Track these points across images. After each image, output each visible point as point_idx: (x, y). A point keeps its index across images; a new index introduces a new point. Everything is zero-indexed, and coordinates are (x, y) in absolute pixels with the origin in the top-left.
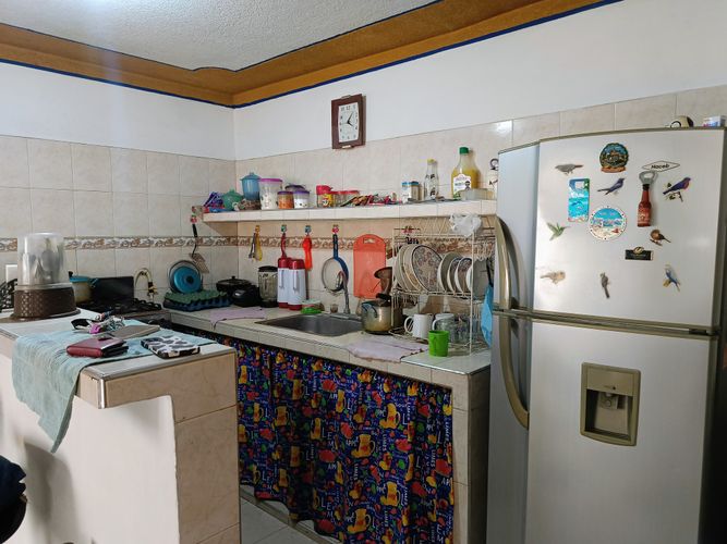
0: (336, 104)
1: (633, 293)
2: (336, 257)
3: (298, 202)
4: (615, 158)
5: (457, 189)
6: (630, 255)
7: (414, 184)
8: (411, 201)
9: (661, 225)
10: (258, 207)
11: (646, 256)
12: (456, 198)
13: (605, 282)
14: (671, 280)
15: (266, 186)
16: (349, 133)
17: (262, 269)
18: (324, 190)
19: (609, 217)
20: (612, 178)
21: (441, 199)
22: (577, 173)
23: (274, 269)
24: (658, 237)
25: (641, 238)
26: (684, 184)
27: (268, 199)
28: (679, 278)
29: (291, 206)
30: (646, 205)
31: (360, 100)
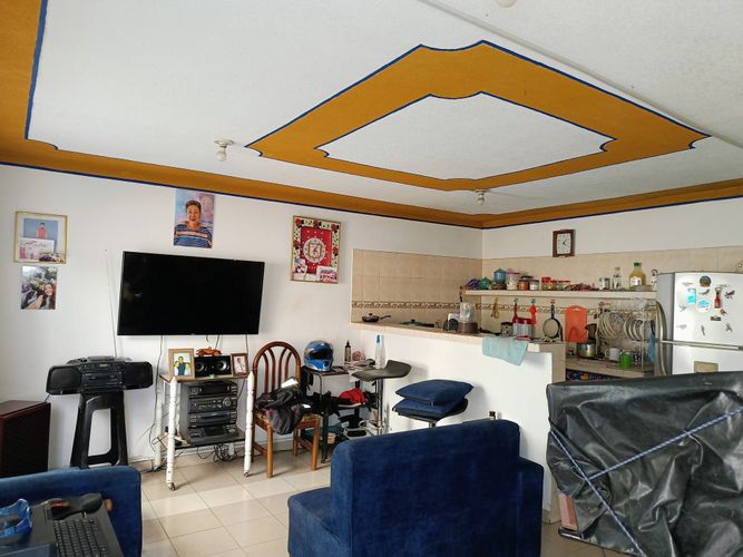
0: (556, 234)
1: (714, 333)
2: (553, 318)
3: (533, 286)
4: (706, 282)
5: (632, 284)
6: (712, 319)
7: (606, 279)
8: (605, 289)
9: (724, 307)
10: (505, 288)
11: (719, 319)
12: (633, 289)
13: (703, 329)
14: (729, 328)
15: (511, 277)
16: (563, 249)
17: (503, 324)
18: (546, 280)
19: (703, 304)
20: (705, 289)
21: (623, 290)
22: (691, 286)
23: (511, 324)
24: (723, 312)
25: (717, 313)
26: (732, 293)
27: (511, 284)
28: (732, 327)
29: (528, 289)
30: (718, 300)
31: (572, 232)
